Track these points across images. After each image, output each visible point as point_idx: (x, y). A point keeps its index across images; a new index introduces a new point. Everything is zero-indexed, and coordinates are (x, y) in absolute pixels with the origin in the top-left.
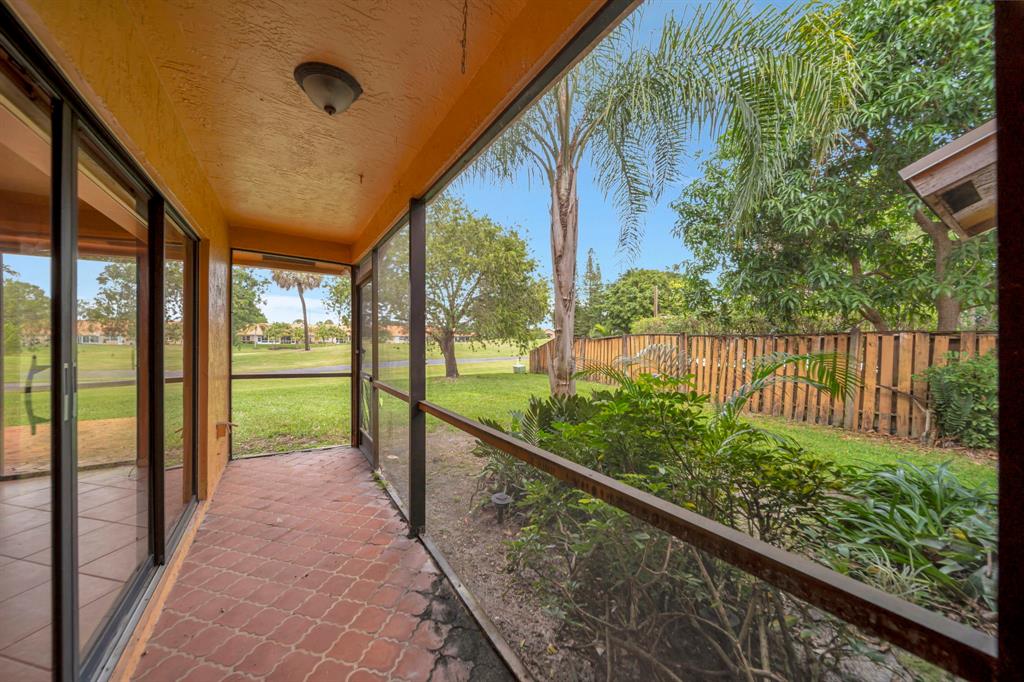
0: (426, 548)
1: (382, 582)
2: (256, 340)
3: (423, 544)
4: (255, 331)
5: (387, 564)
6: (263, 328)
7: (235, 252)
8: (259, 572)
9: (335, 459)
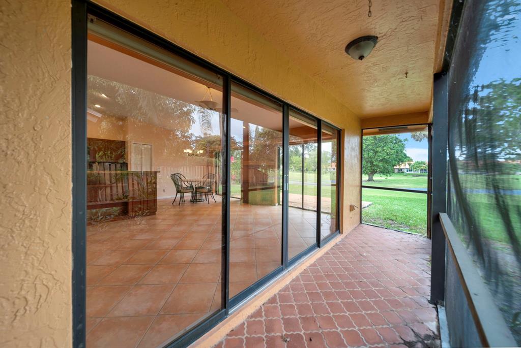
0: (438, 315)
1: (394, 309)
2: (405, 171)
3: (437, 312)
4: (405, 166)
5: (404, 304)
6: (409, 164)
7: (364, 130)
8: (346, 268)
9: (411, 240)
